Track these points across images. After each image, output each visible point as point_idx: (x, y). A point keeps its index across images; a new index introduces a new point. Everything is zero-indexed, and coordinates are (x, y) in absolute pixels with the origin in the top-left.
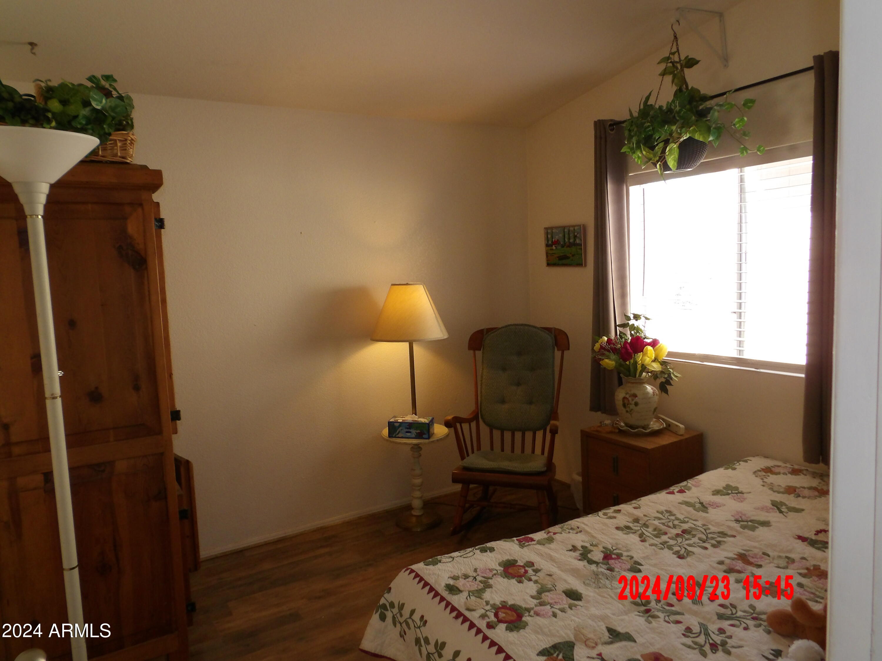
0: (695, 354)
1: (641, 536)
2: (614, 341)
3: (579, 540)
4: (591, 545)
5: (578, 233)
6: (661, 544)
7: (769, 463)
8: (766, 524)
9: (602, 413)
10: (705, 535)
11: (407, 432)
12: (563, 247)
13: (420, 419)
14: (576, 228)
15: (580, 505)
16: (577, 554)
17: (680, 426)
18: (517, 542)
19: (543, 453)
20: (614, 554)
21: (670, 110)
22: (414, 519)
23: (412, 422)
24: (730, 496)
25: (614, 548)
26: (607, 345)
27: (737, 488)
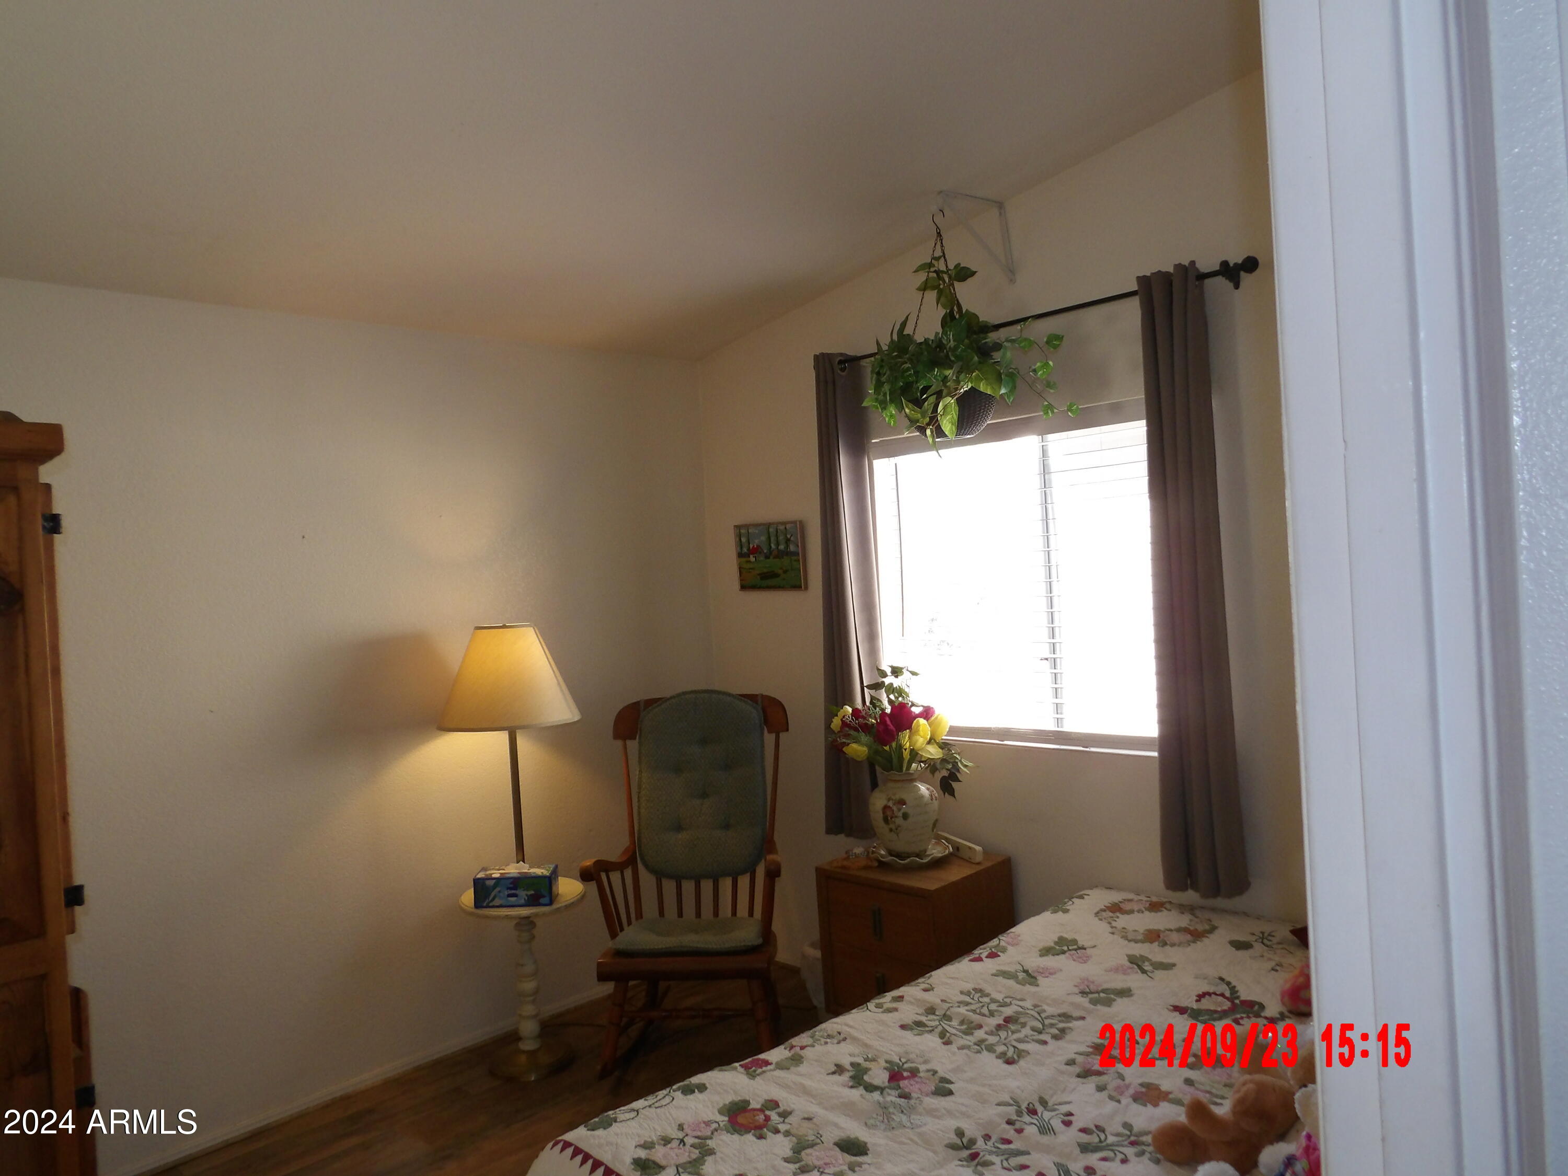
0: (991, 728)
1: (942, 1035)
2: (864, 713)
3: (845, 1054)
4: (865, 1060)
5: (792, 536)
6: (975, 1044)
7: (1114, 897)
8: (1125, 993)
9: (848, 835)
10: (1040, 1022)
11: (509, 896)
12: (767, 557)
13: (532, 870)
14: (788, 526)
15: (819, 1000)
16: (845, 1077)
17: (975, 850)
18: (742, 1070)
19: (751, 914)
20: (906, 1070)
21: (940, 345)
22: (523, 1059)
23: (519, 875)
24: (1067, 954)
25: (903, 1060)
26: (854, 721)
27: (1075, 942)
